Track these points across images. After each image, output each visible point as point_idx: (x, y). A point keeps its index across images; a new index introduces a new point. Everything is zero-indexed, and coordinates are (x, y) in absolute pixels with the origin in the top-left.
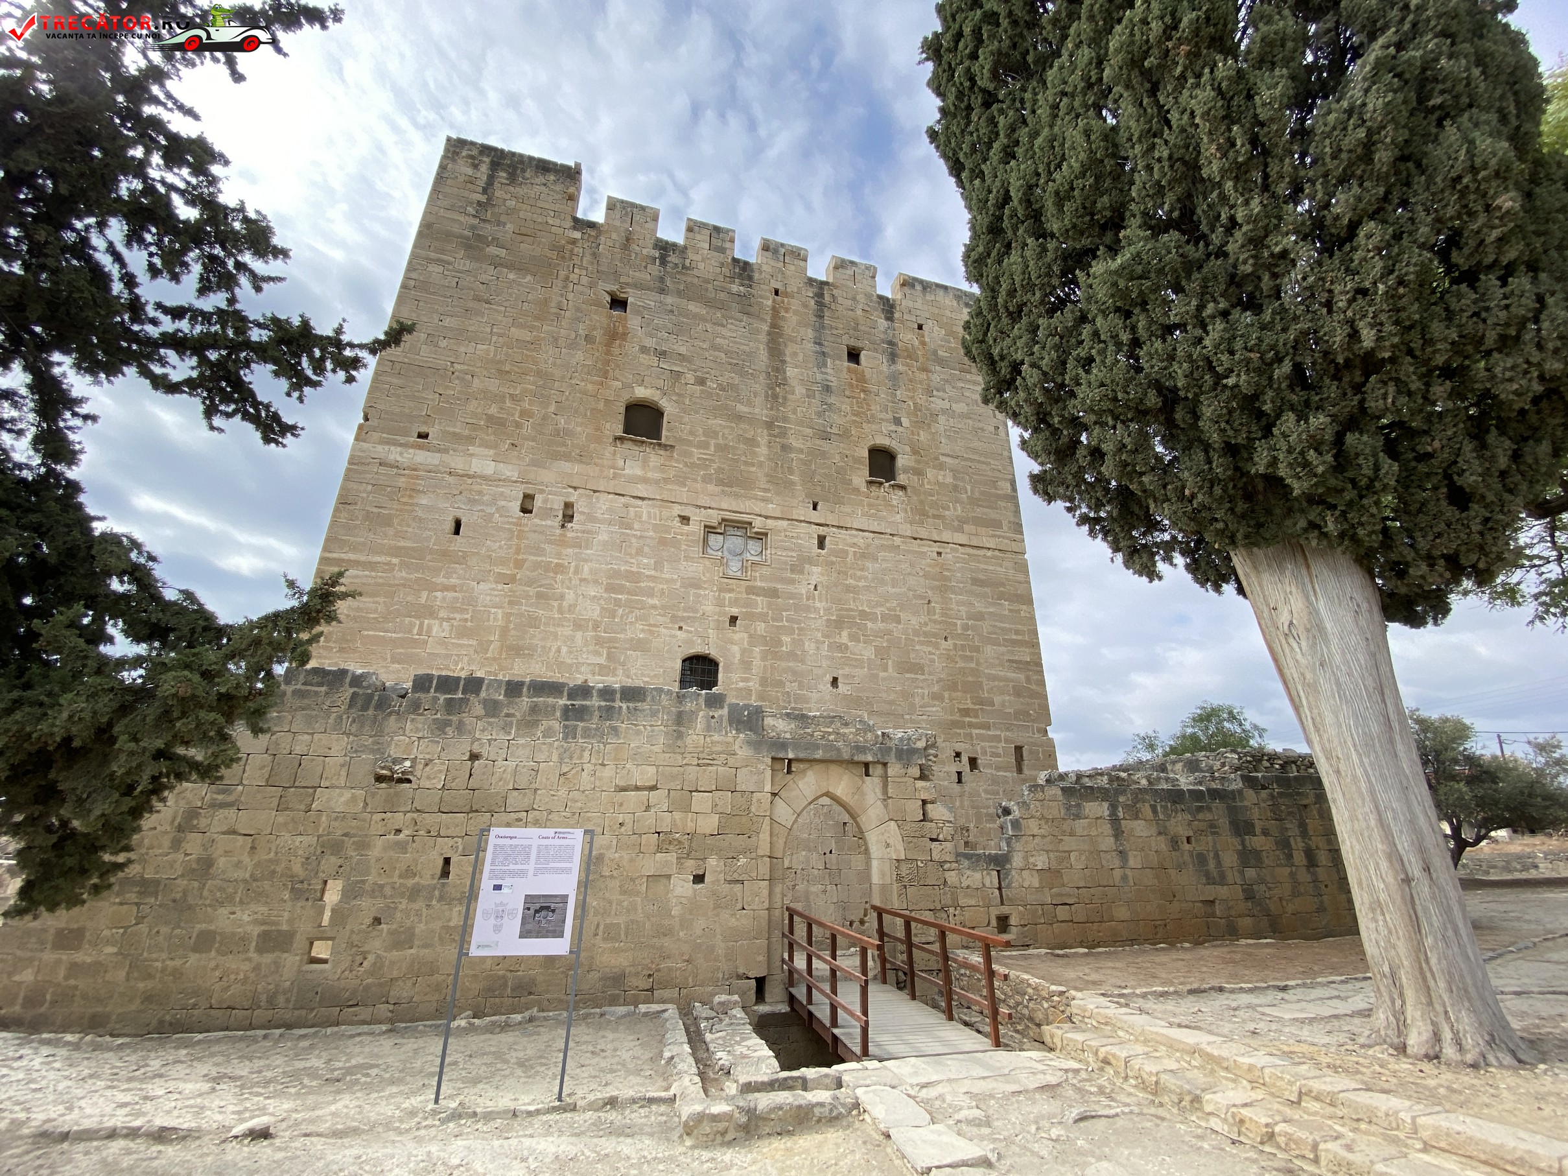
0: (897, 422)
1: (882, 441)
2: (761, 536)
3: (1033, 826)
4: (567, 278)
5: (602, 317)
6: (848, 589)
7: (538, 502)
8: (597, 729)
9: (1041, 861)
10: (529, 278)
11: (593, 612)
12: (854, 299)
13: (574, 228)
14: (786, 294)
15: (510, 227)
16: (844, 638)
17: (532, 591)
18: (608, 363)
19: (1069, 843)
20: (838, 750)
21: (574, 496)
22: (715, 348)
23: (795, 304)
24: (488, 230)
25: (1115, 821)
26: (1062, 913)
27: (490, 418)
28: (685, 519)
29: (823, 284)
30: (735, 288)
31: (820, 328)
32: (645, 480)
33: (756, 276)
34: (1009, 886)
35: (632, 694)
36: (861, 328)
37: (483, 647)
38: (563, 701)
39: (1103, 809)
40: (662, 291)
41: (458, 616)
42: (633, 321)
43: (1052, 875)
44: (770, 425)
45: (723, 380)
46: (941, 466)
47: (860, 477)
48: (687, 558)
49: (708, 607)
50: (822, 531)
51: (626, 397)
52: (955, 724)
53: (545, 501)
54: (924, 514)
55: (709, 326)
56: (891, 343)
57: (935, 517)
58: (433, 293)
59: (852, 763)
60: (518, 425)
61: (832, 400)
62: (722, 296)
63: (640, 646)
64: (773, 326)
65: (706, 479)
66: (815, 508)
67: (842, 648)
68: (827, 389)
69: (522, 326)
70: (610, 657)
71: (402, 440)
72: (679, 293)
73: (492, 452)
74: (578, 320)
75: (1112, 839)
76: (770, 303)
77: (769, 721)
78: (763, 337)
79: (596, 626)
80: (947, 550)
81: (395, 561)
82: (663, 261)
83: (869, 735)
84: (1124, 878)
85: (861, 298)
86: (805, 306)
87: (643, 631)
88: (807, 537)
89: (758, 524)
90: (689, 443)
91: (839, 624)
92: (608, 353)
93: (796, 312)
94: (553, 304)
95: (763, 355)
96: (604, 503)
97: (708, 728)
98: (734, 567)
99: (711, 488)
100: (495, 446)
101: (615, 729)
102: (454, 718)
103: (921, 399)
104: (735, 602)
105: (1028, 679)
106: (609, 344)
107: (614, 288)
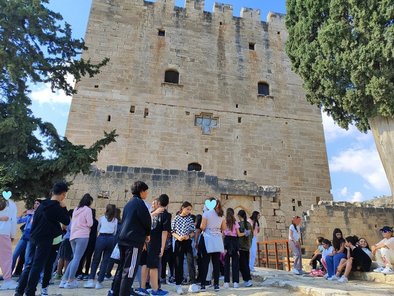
0: (269, 71)
1: (264, 80)
2: (216, 118)
3: (314, 219)
4: (143, 25)
5: (156, 38)
6: (250, 138)
7: (136, 109)
8: (163, 183)
9: (317, 231)
10: (129, 26)
11: (156, 147)
12: (251, 23)
13: (145, 5)
14: (225, 24)
15: (122, 7)
16: (249, 156)
17: (135, 140)
18: (158, 56)
19: (328, 225)
20: (244, 191)
21: (148, 106)
22: (198, 47)
23: (228, 28)
24: (114, 9)
25: (346, 218)
27: (118, 79)
28: (188, 113)
29: (239, 18)
30: (205, 23)
31: (238, 36)
32: (173, 99)
33: (213, 17)
34: (305, 238)
35: (174, 172)
36: (254, 35)
38: (152, 174)
39: (342, 214)
40: (177, 27)
42: (167, 39)
44: (219, 75)
45: (201, 59)
46: (288, 89)
47: (255, 94)
48: (189, 127)
49: (197, 145)
50: (240, 115)
51: (165, 68)
52: (292, 188)
53: (138, 108)
54: (280, 108)
55: (195, 39)
56: (267, 40)
57: (285, 108)
58: (97, 34)
59: (248, 196)
60: (128, 81)
61: (243, 64)
62: (200, 27)
63: (173, 159)
64: (220, 37)
65: (195, 98)
66: (237, 107)
67: (248, 160)
68: (241, 60)
69: (127, 44)
71: (90, 88)
72: (184, 27)
73: (120, 91)
76: (218, 28)
77: (220, 182)
78: (216, 42)
79: (158, 152)
80: (289, 122)
81: (90, 131)
82: (178, 15)
83: (255, 187)
85: (254, 23)
86: (232, 28)
87: (174, 154)
88: (234, 118)
89: (215, 114)
90: (188, 84)
91: (247, 151)
92: (159, 52)
93: (229, 31)
94: (138, 35)
95: (216, 48)
96: (159, 109)
97: (199, 184)
98: (207, 130)
99: (198, 101)
100: (120, 89)
101: (169, 183)
102: (120, 179)
103: (279, 62)
104: (207, 143)
105: (322, 171)
106: (159, 49)
107: (160, 27)
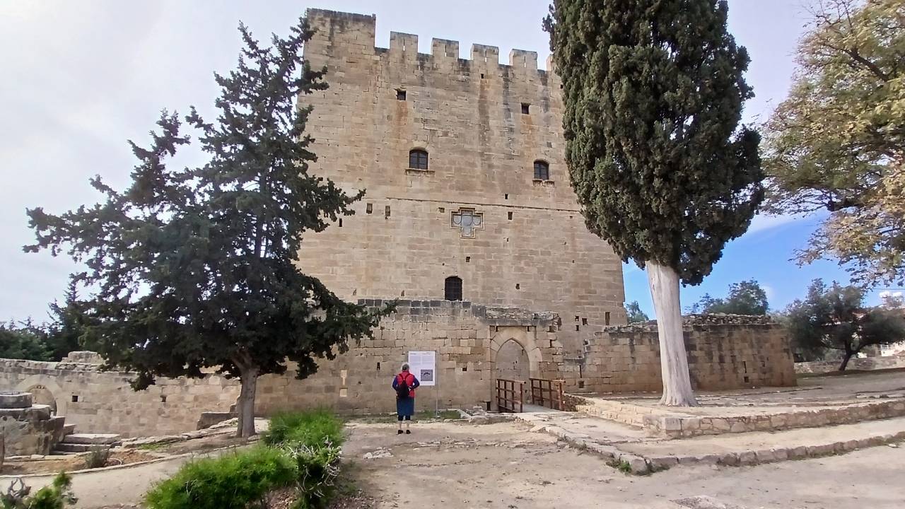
0: (549, 145)
1: (542, 157)
2: (480, 215)
3: (595, 348)
4: (375, 85)
5: (394, 104)
6: (525, 239)
7: (374, 207)
8: (423, 317)
9: (598, 362)
10: (357, 87)
11: (403, 259)
12: (525, 74)
13: (376, 54)
14: (488, 77)
15: (345, 59)
16: (522, 264)
17: (376, 251)
18: (399, 130)
19: (610, 354)
20: (516, 322)
21: (389, 203)
22: (452, 114)
23: (492, 82)
24: (334, 62)
25: (632, 345)
26: (606, 381)
27: (348, 167)
28: (442, 210)
29: (508, 67)
30: (461, 77)
31: (506, 94)
32: (422, 191)
33: (471, 68)
34: (584, 371)
35: (434, 303)
36: (529, 91)
37: (359, 278)
38: (410, 307)
39: (627, 341)
40: (423, 85)
41: (347, 265)
42: (409, 104)
43: (602, 367)
44: (482, 154)
45: (457, 132)
47: (529, 178)
48: (445, 230)
49: (456, 253)
50: (510, 210)
51: (410, 148)
52: (577, 303)
53: (378, 206)
54: (563, 196)
55: (448, 102)
56: (546, 99)
57: (569, 197)
58: (314, 103)
59: (522, 326)
60: (361, 169)
61: (514, 136)
62: (454, 83)
63: (425, 274)
64: (481, 97)
65: (451, 187)
66: (506, 198)
67: (521, 269)
68: (511, 130)
69: (357, 115)
70: (413, 280)
72: (432, 85)
73: (351, 184)
74: (384, 108)
75: (630, 353)
76: (479, 83)
77: (488, 312)
78: (476, 105)
79: (405, 265)
80: (575, 215)
81: (318, 241)
82: (422, 68)
83: (529, 315)
84: (634, 368)
85: (528, 73)
86: (498, 82)
87: (426, 266)
88: (503, 213)
89: (478, 209)
90: (441, 169)
91: (519, 258)
92: (399, 124)
93: (493, 87)
94: (371, 101)
95: (477, 114)
96: (404, 205)
97: (466, 315)
98: (467, 233)
99: (454, 192)
100: (352, 181)
101: (430, 317)
103: (562, 131)
104: (469, 250)
105: (616, 281)
106: (399, 120)
107: (399, 87)
